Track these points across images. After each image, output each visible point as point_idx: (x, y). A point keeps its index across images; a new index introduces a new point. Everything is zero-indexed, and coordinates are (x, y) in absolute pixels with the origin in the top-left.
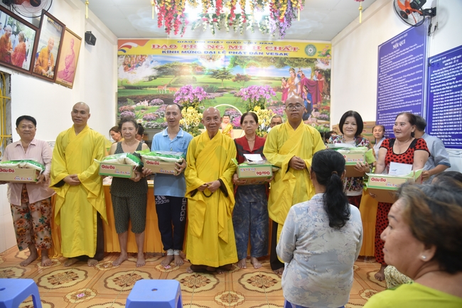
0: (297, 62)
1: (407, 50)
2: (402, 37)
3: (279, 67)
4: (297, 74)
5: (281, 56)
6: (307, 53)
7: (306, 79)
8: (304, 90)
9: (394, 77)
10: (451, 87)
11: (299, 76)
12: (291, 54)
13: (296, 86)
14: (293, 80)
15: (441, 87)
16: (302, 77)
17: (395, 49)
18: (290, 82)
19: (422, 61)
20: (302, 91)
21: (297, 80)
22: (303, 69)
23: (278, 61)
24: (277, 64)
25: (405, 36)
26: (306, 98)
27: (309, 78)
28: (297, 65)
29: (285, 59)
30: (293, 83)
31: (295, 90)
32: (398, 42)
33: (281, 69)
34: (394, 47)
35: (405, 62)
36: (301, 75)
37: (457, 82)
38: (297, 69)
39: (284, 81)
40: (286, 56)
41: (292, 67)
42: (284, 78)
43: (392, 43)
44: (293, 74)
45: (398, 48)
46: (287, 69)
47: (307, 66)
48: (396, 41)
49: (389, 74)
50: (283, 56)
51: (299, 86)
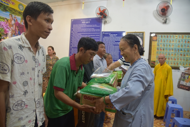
0: (14, 12)
1: (91, 26)
2: (88, 20)
3: (3, 10)
4: (13, 18)
5: (5, 4)
6: (19, 8)
7: (18, 23)
8: (17, 29)
9: (82, 35)
10: (113, 44)
11: (14, 20)
12: (11, 6)
13: (13, 25)
14: (11, 21)
15: (109, 43)
16: (16, 21)
17: (83, 24)
18: (9, 22)
19: (99, 32)
20: (16, 29)
21: (13, 22)
22: (17, 16)
23: (3, 6)
24: (2, 9)
25: (90, 20)
26: (18, 33)
27: (19, 22)
28: (14, 13)
29: (7, 7)
30: (11, 23)
31: (12, 28)
32: (86, 21)
33: (4, 13)
34: (83, 22)
35: (90, 30)
36: (15, 20)
37: (115, 43)
38: (13, 15)
39: (6, 21)
40: (7, 5)
41: (11, 13)
42: (6, 19)
43: (81, 20)
44: (11, 18)
45: (85, 24)
46: (8, 13)
47: (19, 15)
48: (84, 20)
49: (78, 32)
50: (6, 5)
51: (14, 26)
